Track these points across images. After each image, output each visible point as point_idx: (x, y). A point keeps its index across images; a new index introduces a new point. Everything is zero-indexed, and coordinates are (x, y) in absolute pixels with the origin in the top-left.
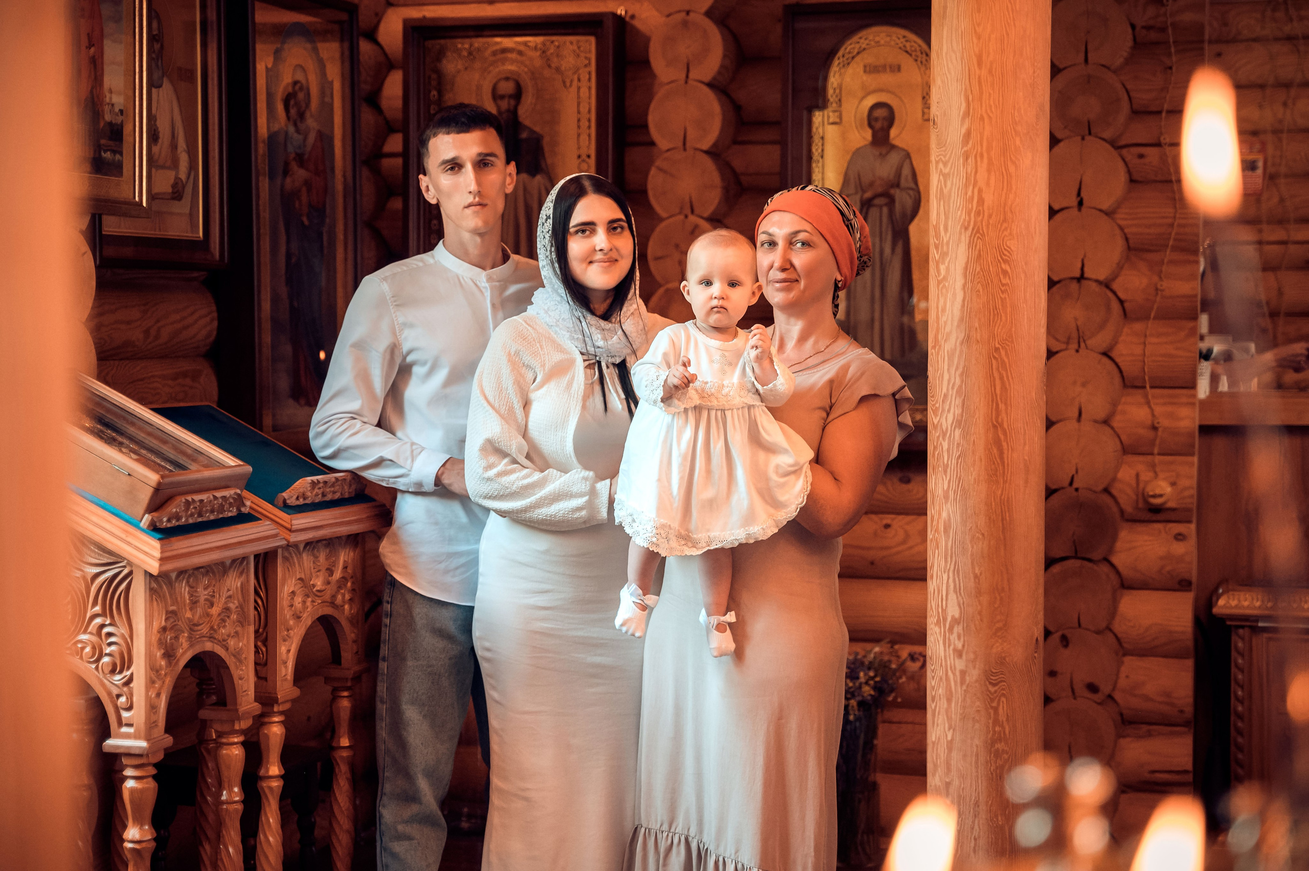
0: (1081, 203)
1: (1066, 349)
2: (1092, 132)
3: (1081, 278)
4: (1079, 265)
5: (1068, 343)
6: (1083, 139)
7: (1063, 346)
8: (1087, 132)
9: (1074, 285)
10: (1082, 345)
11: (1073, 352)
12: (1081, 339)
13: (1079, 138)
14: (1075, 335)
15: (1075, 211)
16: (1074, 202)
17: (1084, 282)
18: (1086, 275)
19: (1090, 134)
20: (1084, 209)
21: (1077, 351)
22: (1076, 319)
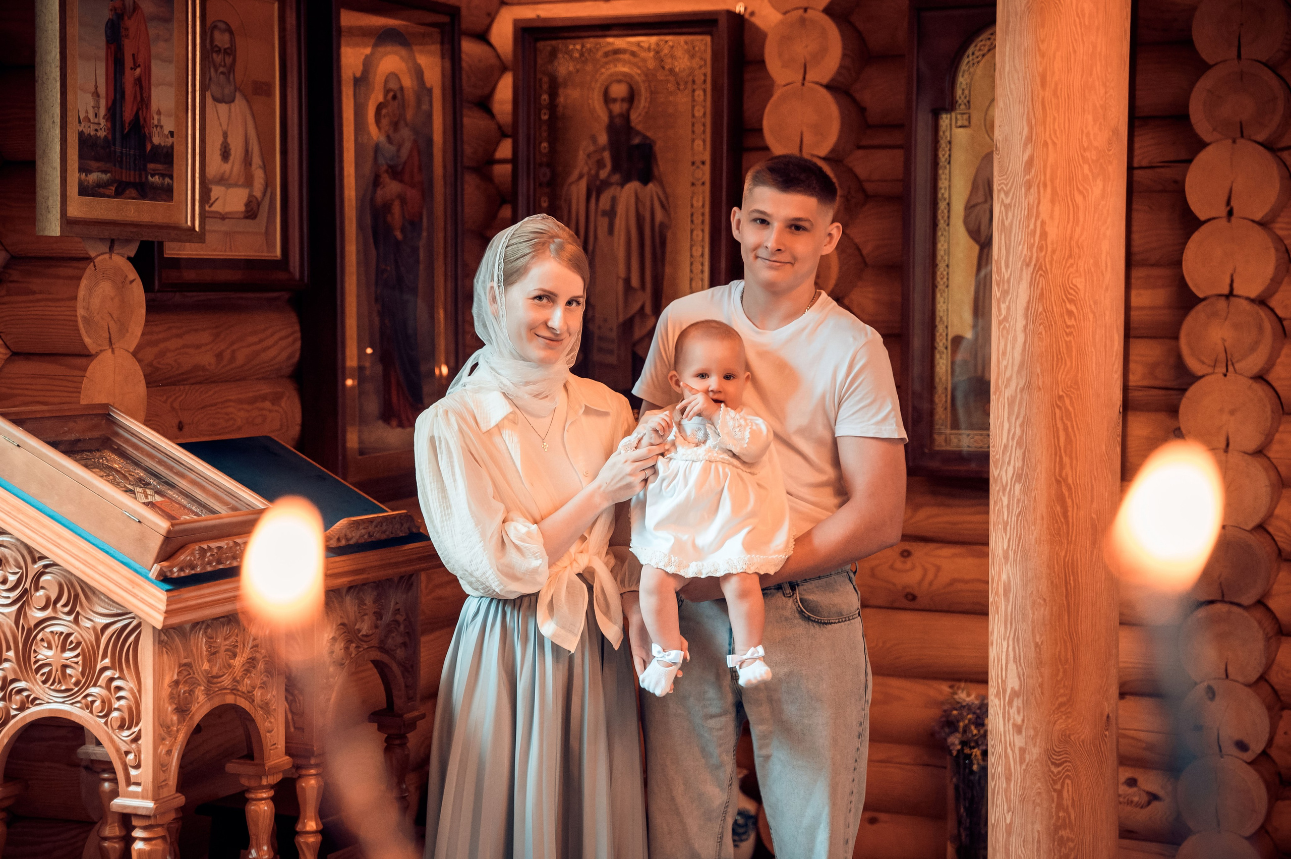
0: (1230, 213)
1: (1213, 373)
2: (1245, 134)
3: (1230, 295)
4: (1228, 281)
5: (1214, 366)
6: (1234, 142)
7: (1210, 370)
8: (1239, 135)
9: (1222, 304)
10: (1230, 368)
11: (1221, 376)
12: (1229, 363)
13: (1230, 141)
14: (1222, 356)
15: (1223, 222)
16: (1223, 211)
17: (1232, 299)
18: (1235, 292)
19: (1242, 136)
20: (1233, 219)
21: (1225, 375)
22: (1224, 340)
